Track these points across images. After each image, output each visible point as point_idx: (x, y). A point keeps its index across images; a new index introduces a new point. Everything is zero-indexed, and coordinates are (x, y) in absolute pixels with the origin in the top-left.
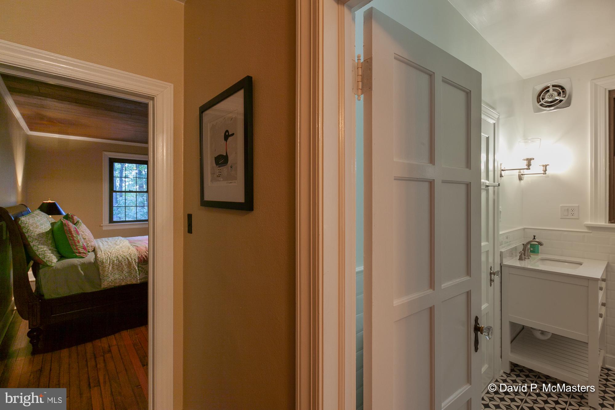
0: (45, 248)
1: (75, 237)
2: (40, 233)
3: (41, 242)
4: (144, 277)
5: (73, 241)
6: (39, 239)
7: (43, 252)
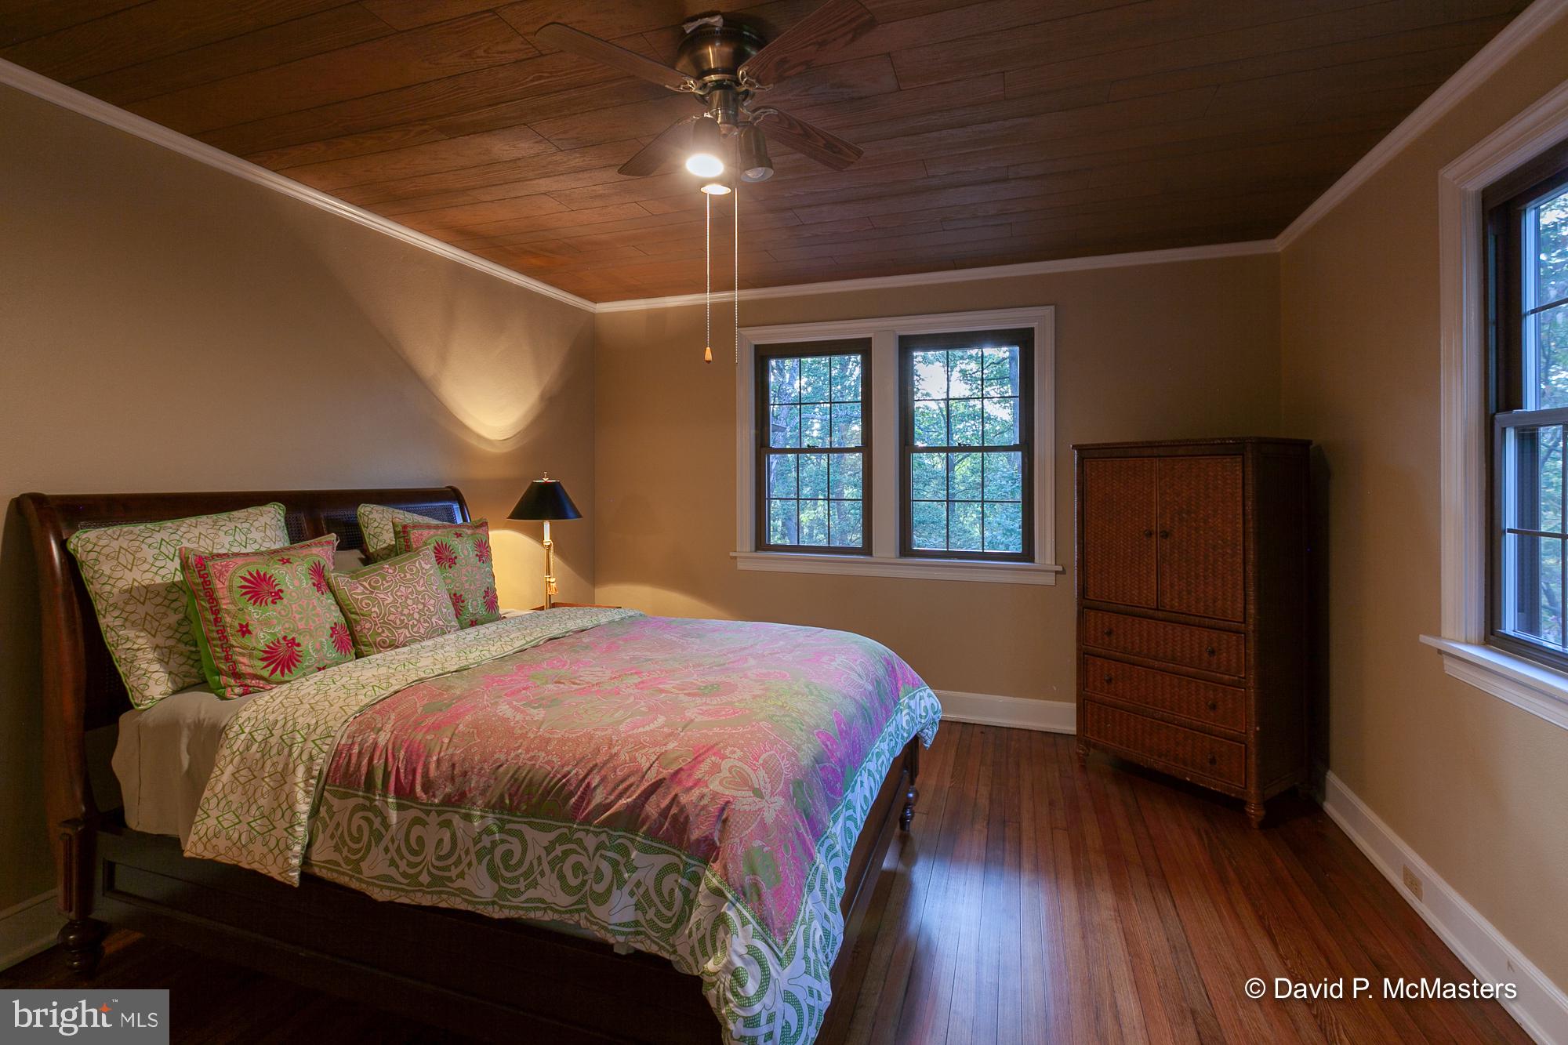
0: (140, 641)
1: (228, 612)
2: (136, 584)
3: (132, 618)
4: (323, 859)
5: (214, 628)
6: (129, 608)
7: (129, 655)
